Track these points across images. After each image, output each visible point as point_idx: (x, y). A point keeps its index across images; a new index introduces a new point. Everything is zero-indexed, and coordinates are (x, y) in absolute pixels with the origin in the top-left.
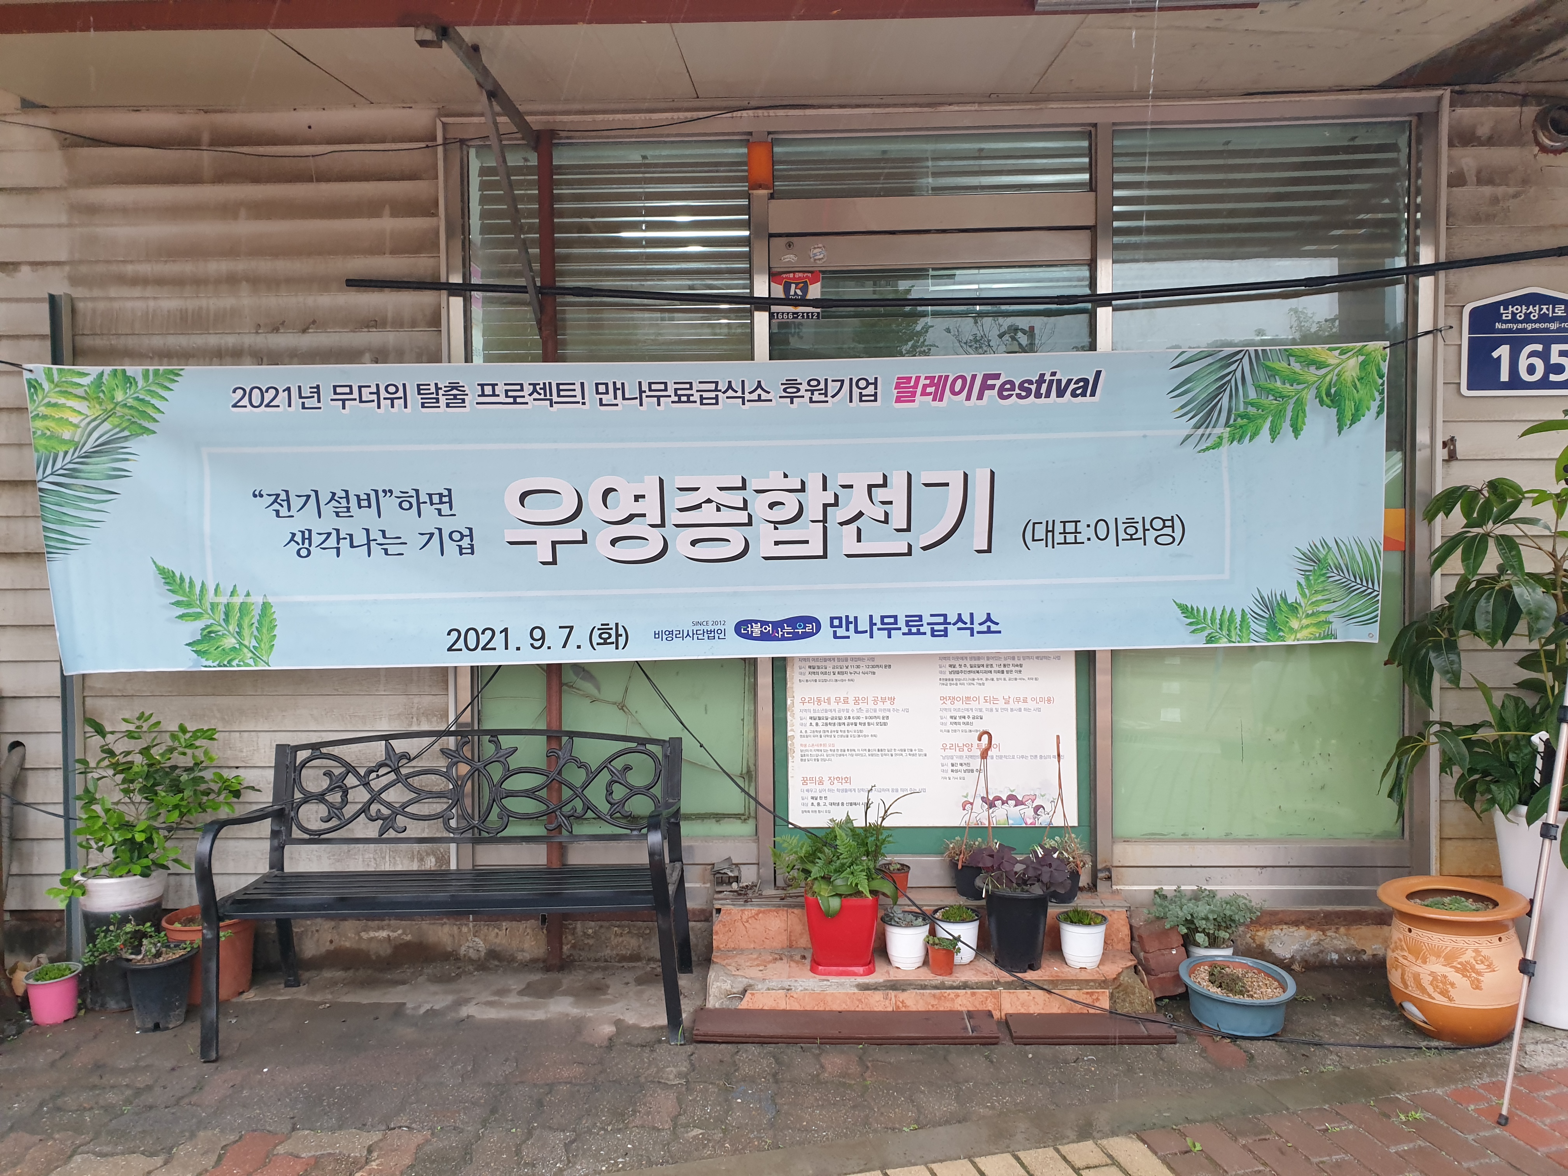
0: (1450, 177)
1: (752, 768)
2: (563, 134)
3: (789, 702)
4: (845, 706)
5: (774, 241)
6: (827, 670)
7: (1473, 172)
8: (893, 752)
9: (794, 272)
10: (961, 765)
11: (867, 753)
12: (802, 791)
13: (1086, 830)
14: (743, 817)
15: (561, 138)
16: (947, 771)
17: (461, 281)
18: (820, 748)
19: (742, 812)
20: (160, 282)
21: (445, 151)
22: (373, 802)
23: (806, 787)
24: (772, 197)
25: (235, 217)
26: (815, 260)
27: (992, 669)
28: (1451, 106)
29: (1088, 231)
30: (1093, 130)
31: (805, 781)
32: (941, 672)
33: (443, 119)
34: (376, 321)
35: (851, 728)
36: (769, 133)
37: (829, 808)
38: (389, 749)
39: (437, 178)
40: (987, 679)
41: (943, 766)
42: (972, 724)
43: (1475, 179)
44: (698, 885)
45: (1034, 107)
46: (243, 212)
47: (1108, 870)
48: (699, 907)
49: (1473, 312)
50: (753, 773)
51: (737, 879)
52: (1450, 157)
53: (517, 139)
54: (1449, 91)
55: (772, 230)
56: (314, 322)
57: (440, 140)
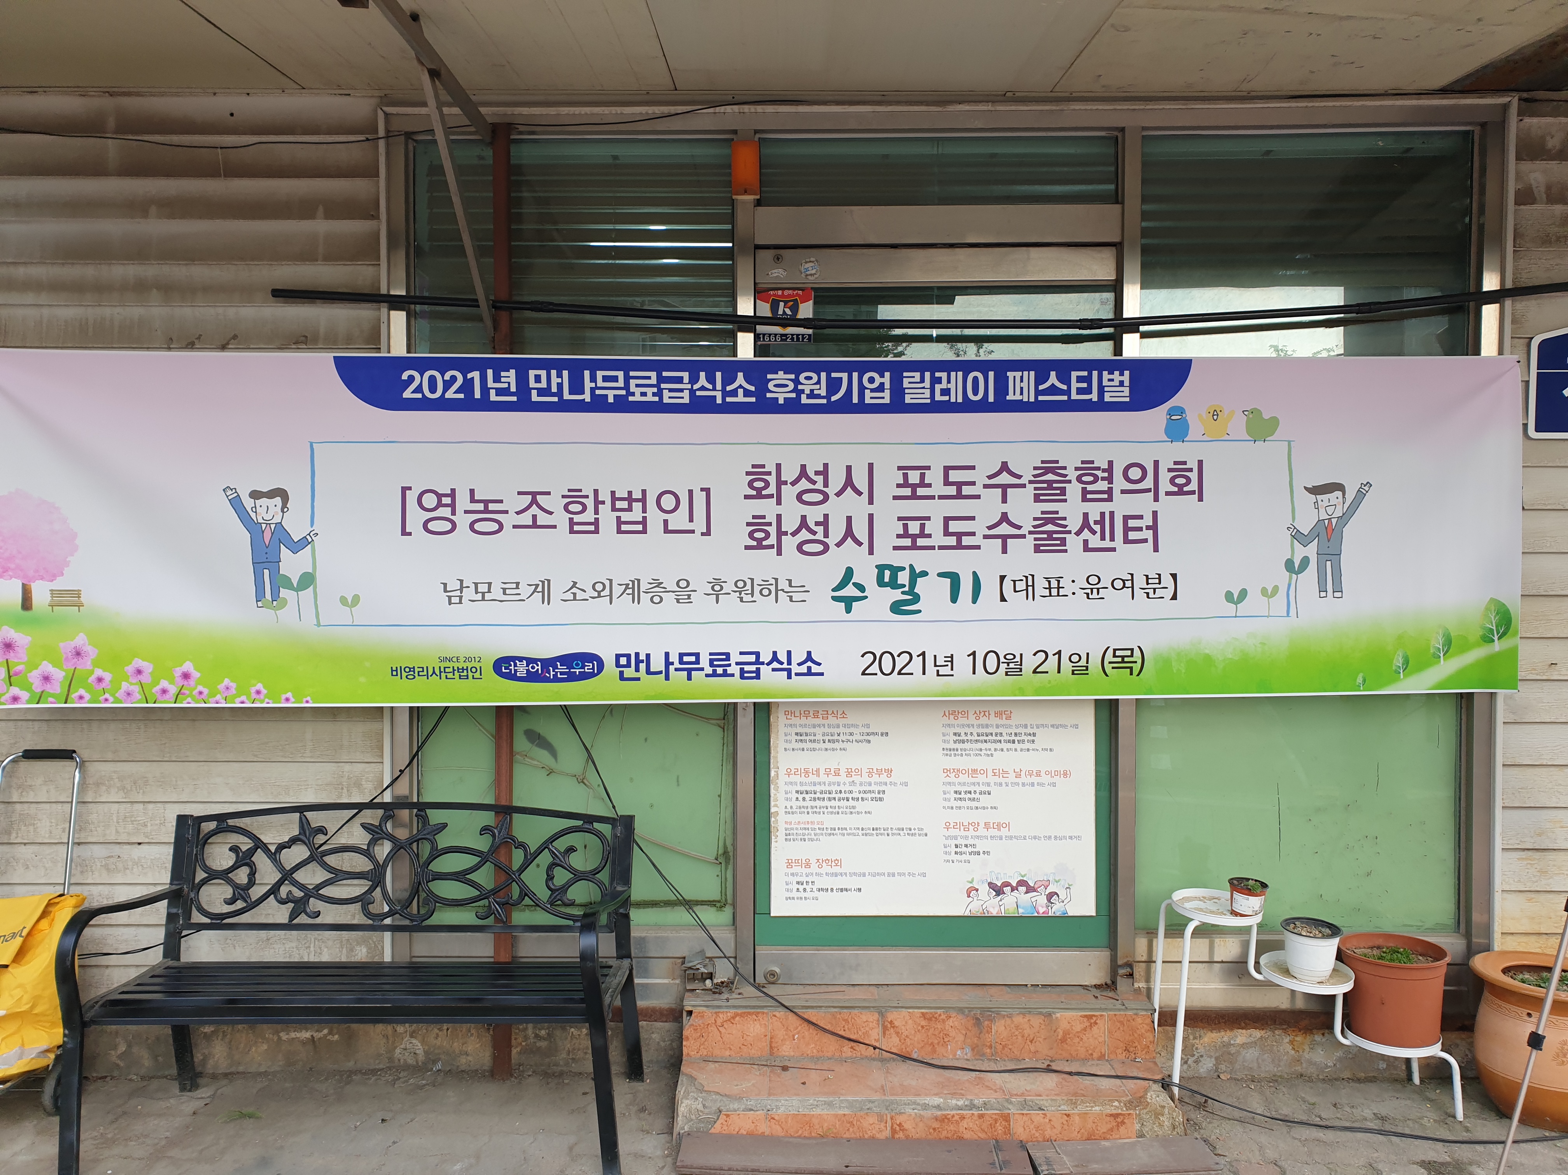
0: (1518, 193)
1: (730, 848)
2: (521, 128)
3: (773, 774)
4: (837, 778)
5: (761, 253)
6: (816, 738)
7: (1543, 189)
8: (890, 832)
9: (783, 289)
10: (966, 846)
11: (860, 832)
12: (787, 875)
13: (1105, 920)
14: (718, 905)
15: (521, 133)
16: (950, 854)
17: (404, 293)
18: (807, 826)
19: (718, 898)
20: (56, 287)
21: (388, 145)
22: (282, 883)
23: (790, 871)
24: (758, 203)
25: (145, 214)
26: (807, 275)
27: (1002, 739)
28: (1518, 115)
29: (1114, 249)
30: (1120, 135)
31: (789, 864)
32: (944, 741)
33: (385, 109)
34: (306, 337)
35: (844, 803)
36: (756, 132)
37: (816, 894)
38: (304, 824)
39: (377, 176)
40: (995, 750)
41: (945, 847)
42: (978, 800)
43: (1544, 196)
44: (666, 981)
45: (1054, 108)
46: (153, 210)
47: (1130, 965)
48: (667, 1006)
49: (1543, 345)
50: (731, 854)
51: (711, 976)
52: (1517, 173)
53: (470, 133)
54: (1516, 98)
55: (759, 241)
56: (235, 337)
57: (381, 132)
